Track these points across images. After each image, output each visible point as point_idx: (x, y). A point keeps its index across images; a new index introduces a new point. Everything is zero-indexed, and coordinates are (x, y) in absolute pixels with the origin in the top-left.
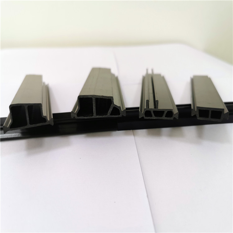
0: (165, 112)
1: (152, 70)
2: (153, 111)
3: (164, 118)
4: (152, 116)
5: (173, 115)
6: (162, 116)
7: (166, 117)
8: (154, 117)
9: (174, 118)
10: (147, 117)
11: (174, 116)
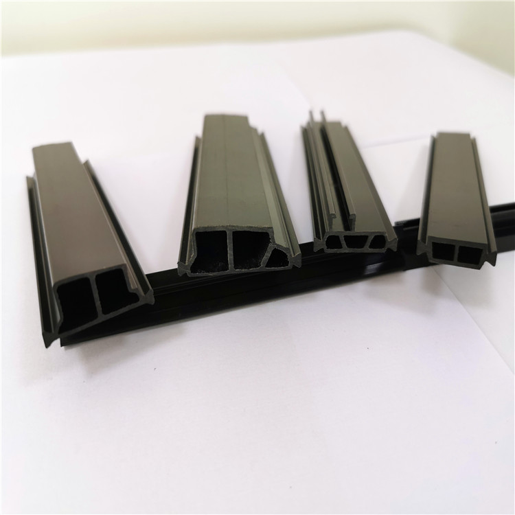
0: (369, 238)
1: (322, 113)
2: (345, 236)
3: (367, 249)
4: (341, 247)
5: (387, 244)
6: (362, 247)
7: (370, 247)
8: (345, 249)
9: (389, 250)
10: (331, 248)
11: (387, 246)
